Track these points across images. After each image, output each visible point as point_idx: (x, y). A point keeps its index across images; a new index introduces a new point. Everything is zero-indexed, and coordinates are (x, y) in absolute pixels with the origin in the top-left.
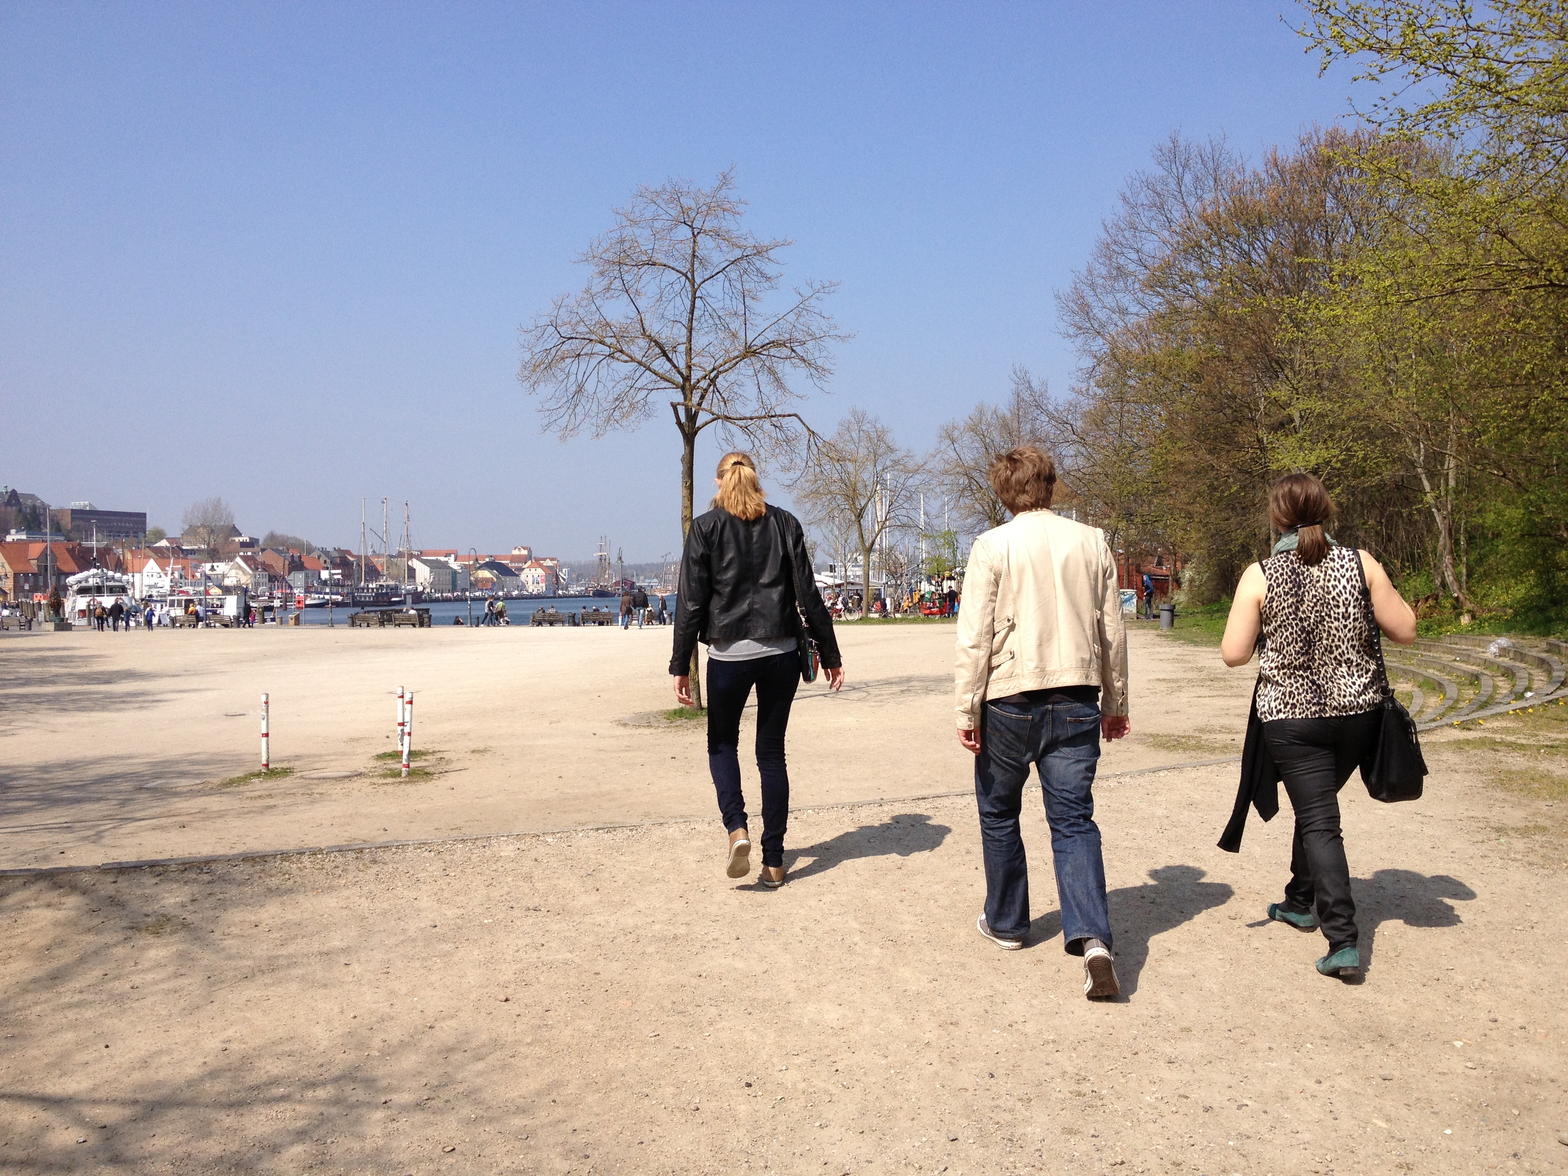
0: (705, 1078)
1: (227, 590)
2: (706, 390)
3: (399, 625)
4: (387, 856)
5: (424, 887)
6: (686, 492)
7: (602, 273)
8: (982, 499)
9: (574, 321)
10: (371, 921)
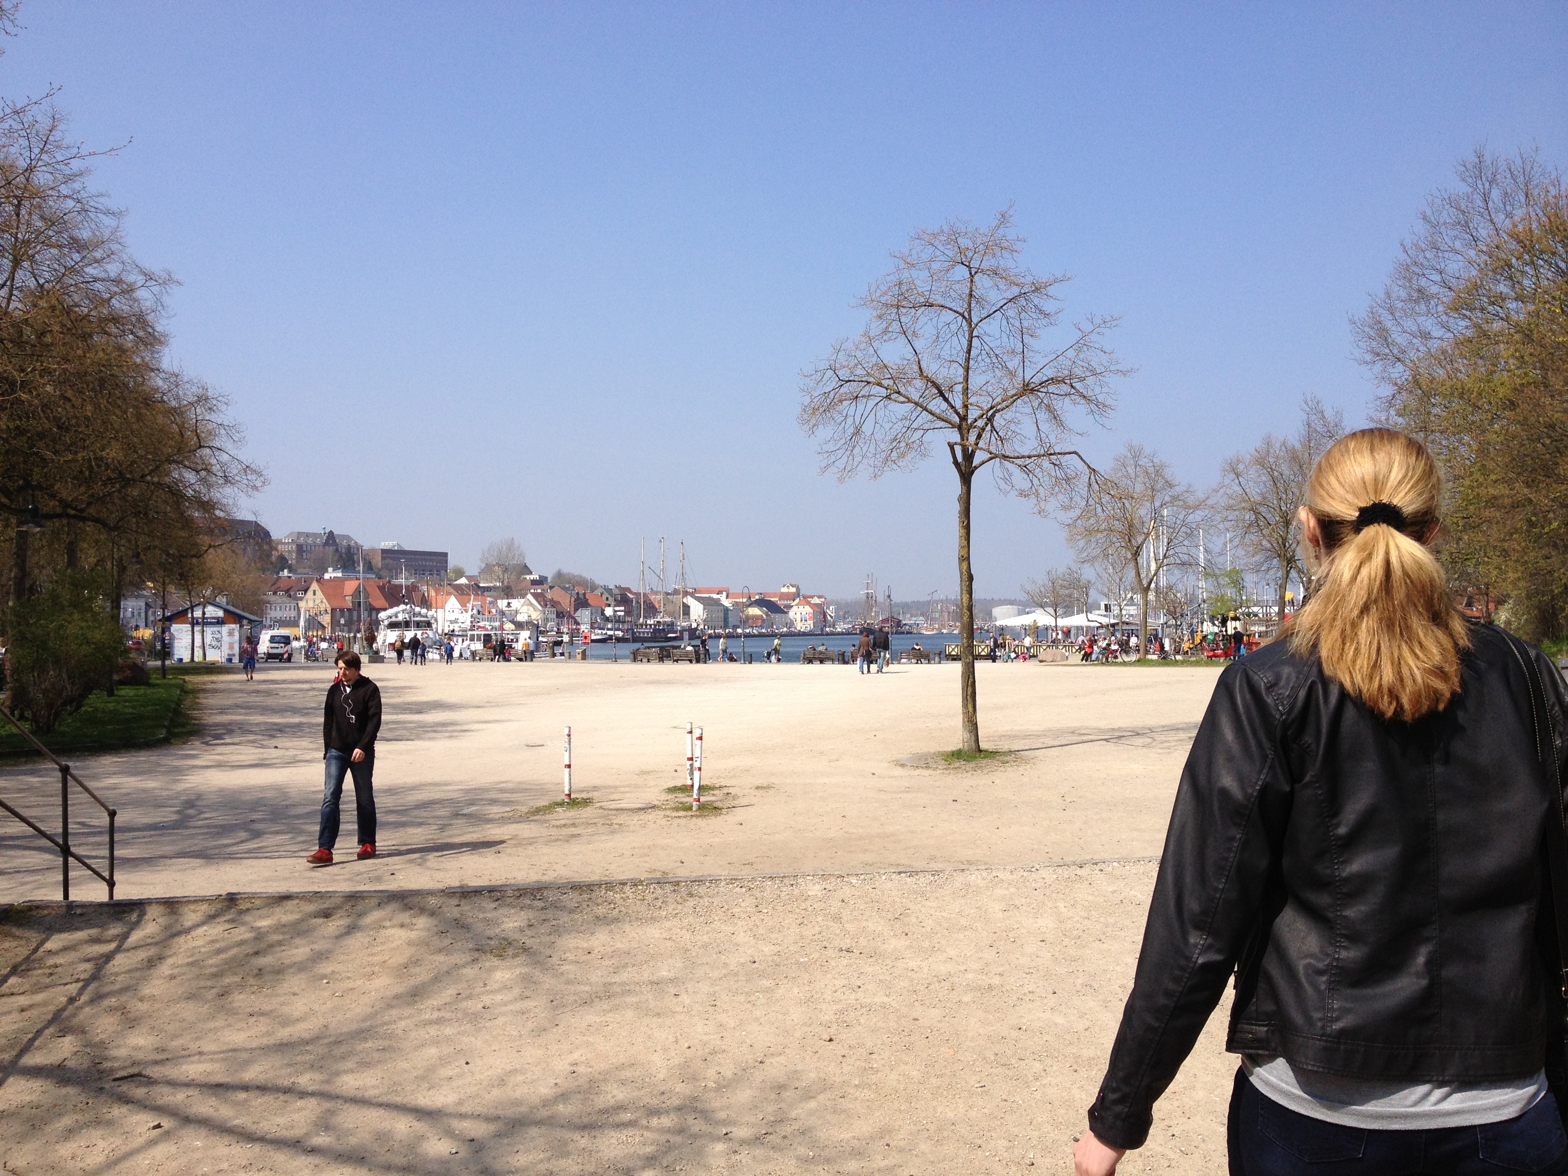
0: (1037, 1133)
1: (520, 626)
2: (983, 429)
3: (677, 661)
4: (702, 890)
5: (740, 923)
6: (963, 531)
7: (880, 317)
8: (1270, 535)
9: (852, 364)
10: (694, 954)
